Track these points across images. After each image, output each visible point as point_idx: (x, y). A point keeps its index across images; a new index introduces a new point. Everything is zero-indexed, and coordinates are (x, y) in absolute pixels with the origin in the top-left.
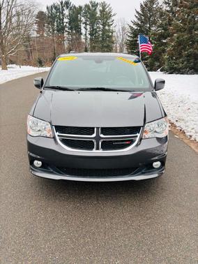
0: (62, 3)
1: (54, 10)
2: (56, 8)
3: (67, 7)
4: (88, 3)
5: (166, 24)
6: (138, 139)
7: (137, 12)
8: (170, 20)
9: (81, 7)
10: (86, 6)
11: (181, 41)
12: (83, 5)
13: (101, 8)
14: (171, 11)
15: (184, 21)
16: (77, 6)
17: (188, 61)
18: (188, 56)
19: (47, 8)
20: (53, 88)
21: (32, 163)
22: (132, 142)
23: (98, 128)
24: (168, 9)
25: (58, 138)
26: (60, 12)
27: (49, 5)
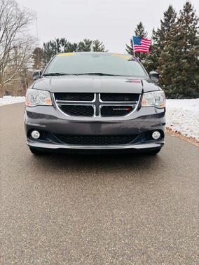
0: (58, 41)
1: (50, 47)
2: (52, 45)
3: (63, 44)
4: (83, 41)
5: (155, 56)
6: (137, 106)
7: (128, 47)
8: (158, 52)
9: (75, 45)
10: (81, 43)
11: (170, 69)
12: (77, 43)
13: (94, 46)
14: (159, 45)
15: (171, 51)
16: (72, 43)
17: (178, 87)
18: (177, 82)
19: (44, 45)
20: (52, 75)
21: (29, 135)
22: (131, 109)
23: (97, 94)
24: (156, 43)
25: (57, 105)
26: (56, 49)
27: (46, 42)
